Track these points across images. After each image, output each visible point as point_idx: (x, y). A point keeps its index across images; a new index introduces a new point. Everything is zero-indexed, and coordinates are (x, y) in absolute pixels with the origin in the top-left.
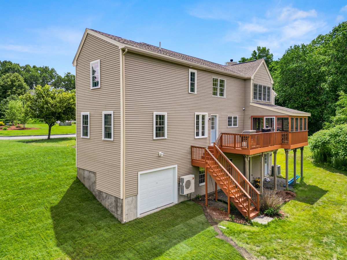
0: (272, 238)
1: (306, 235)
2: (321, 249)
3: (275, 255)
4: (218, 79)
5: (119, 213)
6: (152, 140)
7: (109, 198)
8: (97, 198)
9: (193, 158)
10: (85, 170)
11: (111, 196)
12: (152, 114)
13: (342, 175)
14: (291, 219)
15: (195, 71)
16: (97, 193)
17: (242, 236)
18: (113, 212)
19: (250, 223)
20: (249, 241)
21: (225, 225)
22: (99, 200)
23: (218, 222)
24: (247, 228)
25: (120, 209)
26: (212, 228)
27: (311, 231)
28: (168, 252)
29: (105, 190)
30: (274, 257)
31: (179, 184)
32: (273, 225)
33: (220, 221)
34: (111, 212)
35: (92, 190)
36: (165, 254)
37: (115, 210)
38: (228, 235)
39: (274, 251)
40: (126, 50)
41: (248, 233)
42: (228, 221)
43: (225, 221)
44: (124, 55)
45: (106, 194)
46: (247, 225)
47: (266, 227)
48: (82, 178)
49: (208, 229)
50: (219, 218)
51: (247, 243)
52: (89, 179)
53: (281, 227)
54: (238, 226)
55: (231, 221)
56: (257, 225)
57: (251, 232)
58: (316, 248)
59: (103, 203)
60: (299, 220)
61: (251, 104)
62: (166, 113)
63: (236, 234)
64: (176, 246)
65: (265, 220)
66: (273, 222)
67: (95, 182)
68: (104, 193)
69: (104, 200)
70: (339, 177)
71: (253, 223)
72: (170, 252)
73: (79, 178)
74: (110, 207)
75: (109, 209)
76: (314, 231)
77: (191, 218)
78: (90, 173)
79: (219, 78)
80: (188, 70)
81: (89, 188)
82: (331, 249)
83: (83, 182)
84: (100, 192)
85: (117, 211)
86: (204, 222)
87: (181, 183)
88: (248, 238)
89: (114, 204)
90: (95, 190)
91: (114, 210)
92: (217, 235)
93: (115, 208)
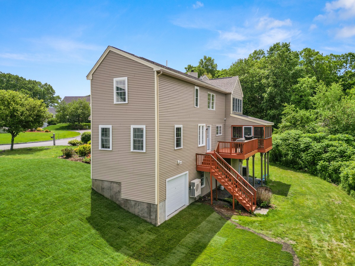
0: (275, 224)
1: (297, 219)
2: (311, 227)
3: (286, 235)
4: (210, 94)
5: (153, 217)
6: (174, 150)
7: (139, 205)
8: (123, 207)
9: (198, 164)
10: (104, 181)
11: (142, 203)
12: (173, 127)
13: (292, 171)
14: (279, 208)
15: (198, 88)
16: (122, 202)
17: (254, 224)
18: (145, 217)
19: (253, 215)
20: (262, 228)
21: (236, 218)
22: (125, 208)
23: (230, 217)
24: (253, 219)
25: (155, 214)
26: (229, 222)
27: (298, 215)
28: (210, 244)
29: (134, 198)
30: (286, 237)
31: (190, 187)
32: (271, 214)
33: (231, 216)
34: (142, 218)
35: (114, 200)
36: (208, 245)
37: (148, 215)
38: (244, 226)
39: (284, 233)
40: (162, 72)
41: (257, 222)
42: (236, 215)
43: (234, 216)
44: (158, 76)
45: (136, 202)
46: (252, 216)
47: (268, 216)
48: (100, 189)
49: (226, 223)
50: (228, 214)
51: (262, 230)
52: (110, 189)
53: (277, 215)
54: (246, 218)
55: (239, 215)
56: (260, 215)
57: (259, 221)
58: (308, 227)
59: (131, 210)
60: (285, 208)
61: (231, 115)
62: (182, 126)
63: (249, 224)
64: (213, 238)
65: (264, 212)
66: (269, 212)
67: (119, 192)
68: (132, 201)
69: (133, 207)
70: (291, 173)
71: (257, 215)
72: (211, 243)
73: (95, 189)
74: (141, 213)
75: (140, 215)
76: (300, 216)
77: (208, 216)
78: (112, 184)
79: (212, 94)
80: (194, 87)
81: (110, 198)
82: (318, 226)
83: (102, 193)
84: (127, 201)
85: (150, 215)
86: (220, 218)
87: (192, 187)
88: (261, 226)
89: (146, 210)
90: (119, 199)
91: (146, 215)
92: (237, 226)
93: (147, 214)
